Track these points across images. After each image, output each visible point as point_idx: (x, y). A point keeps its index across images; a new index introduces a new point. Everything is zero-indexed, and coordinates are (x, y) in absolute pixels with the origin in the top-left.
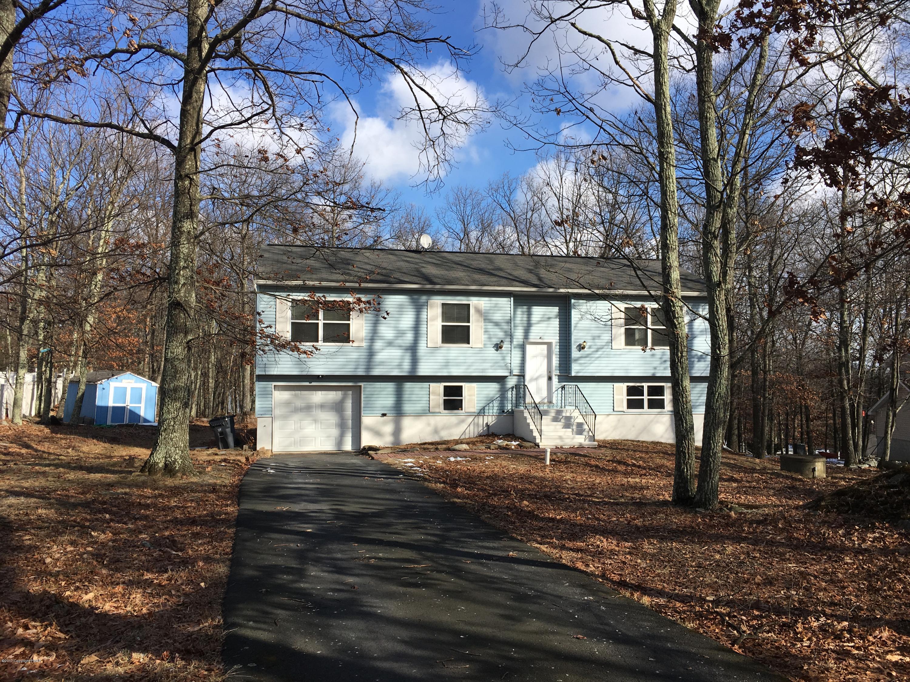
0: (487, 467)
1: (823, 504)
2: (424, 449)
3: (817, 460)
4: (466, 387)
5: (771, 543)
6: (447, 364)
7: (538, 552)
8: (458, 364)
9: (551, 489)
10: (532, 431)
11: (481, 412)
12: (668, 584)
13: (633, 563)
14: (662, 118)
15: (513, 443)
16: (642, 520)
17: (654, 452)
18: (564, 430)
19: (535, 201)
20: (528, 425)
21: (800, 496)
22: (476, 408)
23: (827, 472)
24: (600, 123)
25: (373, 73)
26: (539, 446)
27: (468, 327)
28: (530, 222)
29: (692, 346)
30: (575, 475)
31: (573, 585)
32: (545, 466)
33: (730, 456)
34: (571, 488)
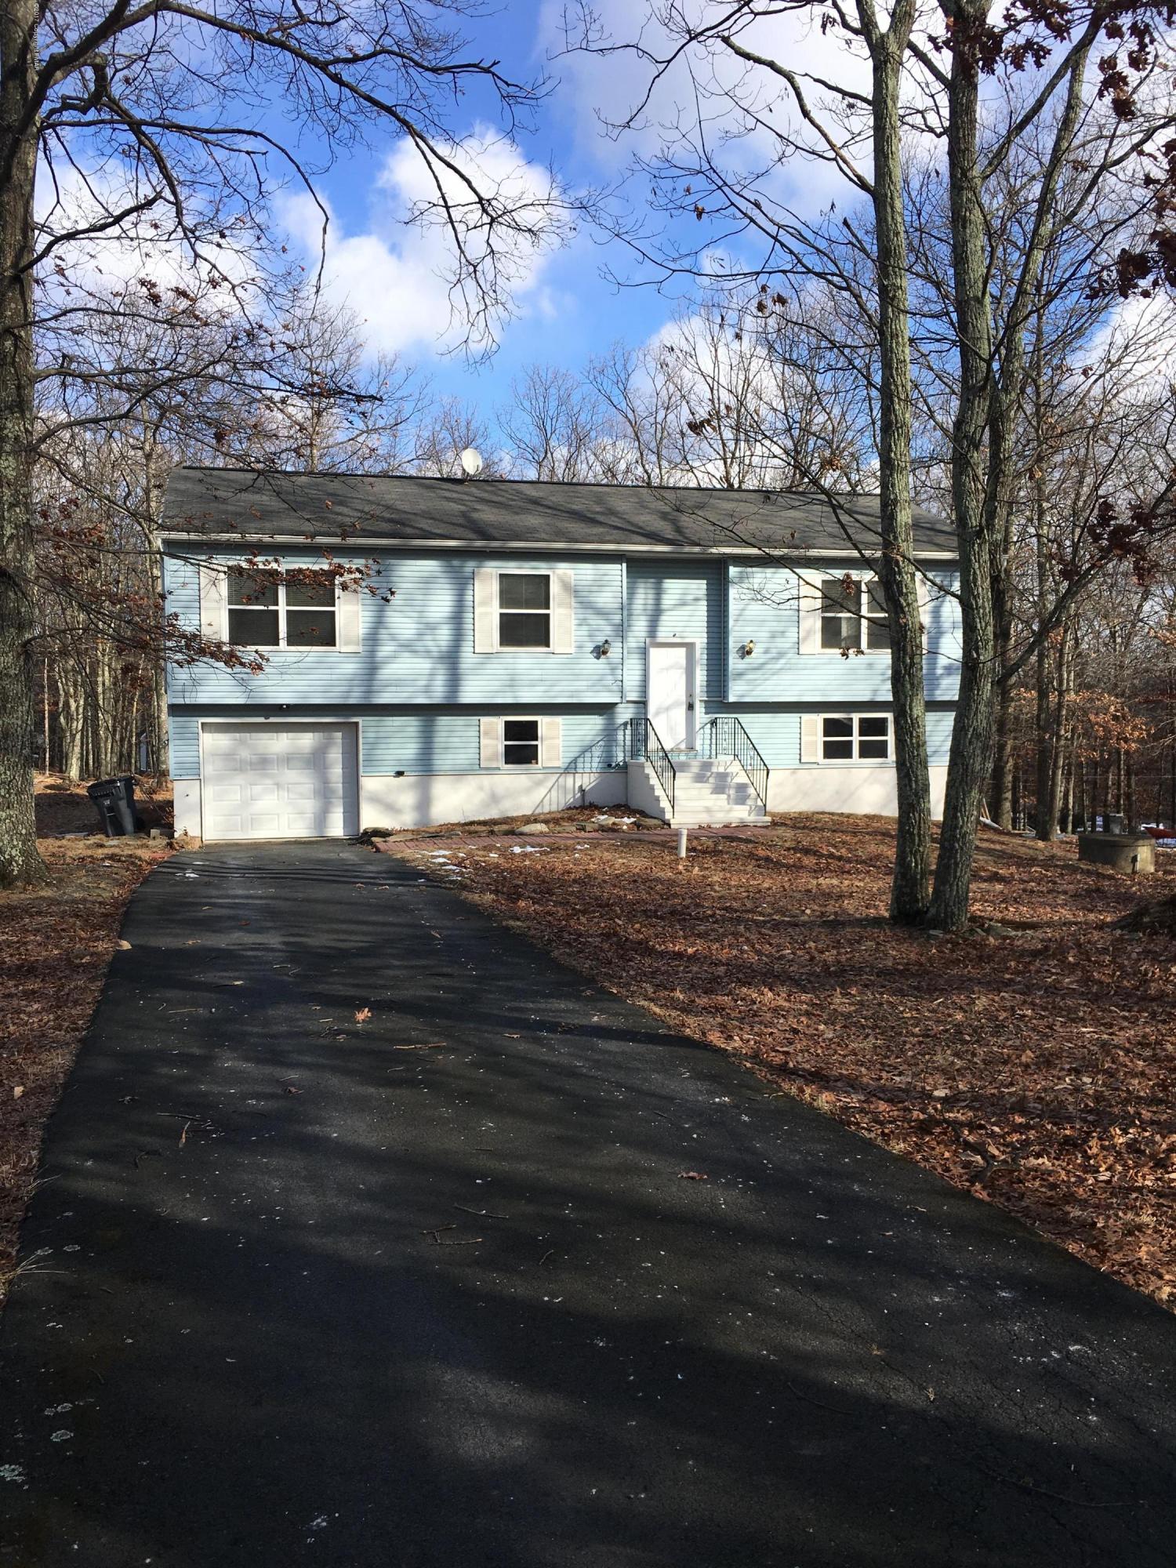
0: (576, 862)
1: (1146, 920)
2: (470, 833)
3: (1141, 842)
4: (544, 722)
5: (1053, 990)
6: (512, 683)
7: (644, 1016)
8: (532, 684)
9: (684, 899)
10: (657, 799)
11: (571, 768)
12: (868, 1069)
13: (811, 1031)
14: (886, 221)
15: (626, 820)
16: (835, 952)
17: (868, 833)
18: (715, 796)
19: (671, 392)
20: (652, 788)
21: (1108, 904)
22: (562, 760)
23: (1156, 863)
24: (773, 230)
25: (358, 134)
26: (669, 825)
27: (548, 615)
28: (663, 429)
29: (937, 648)
30: (728, 875)
31: (698, 1076)
32: (678, 860)
33: (996, 837)
34: (720, 898)
